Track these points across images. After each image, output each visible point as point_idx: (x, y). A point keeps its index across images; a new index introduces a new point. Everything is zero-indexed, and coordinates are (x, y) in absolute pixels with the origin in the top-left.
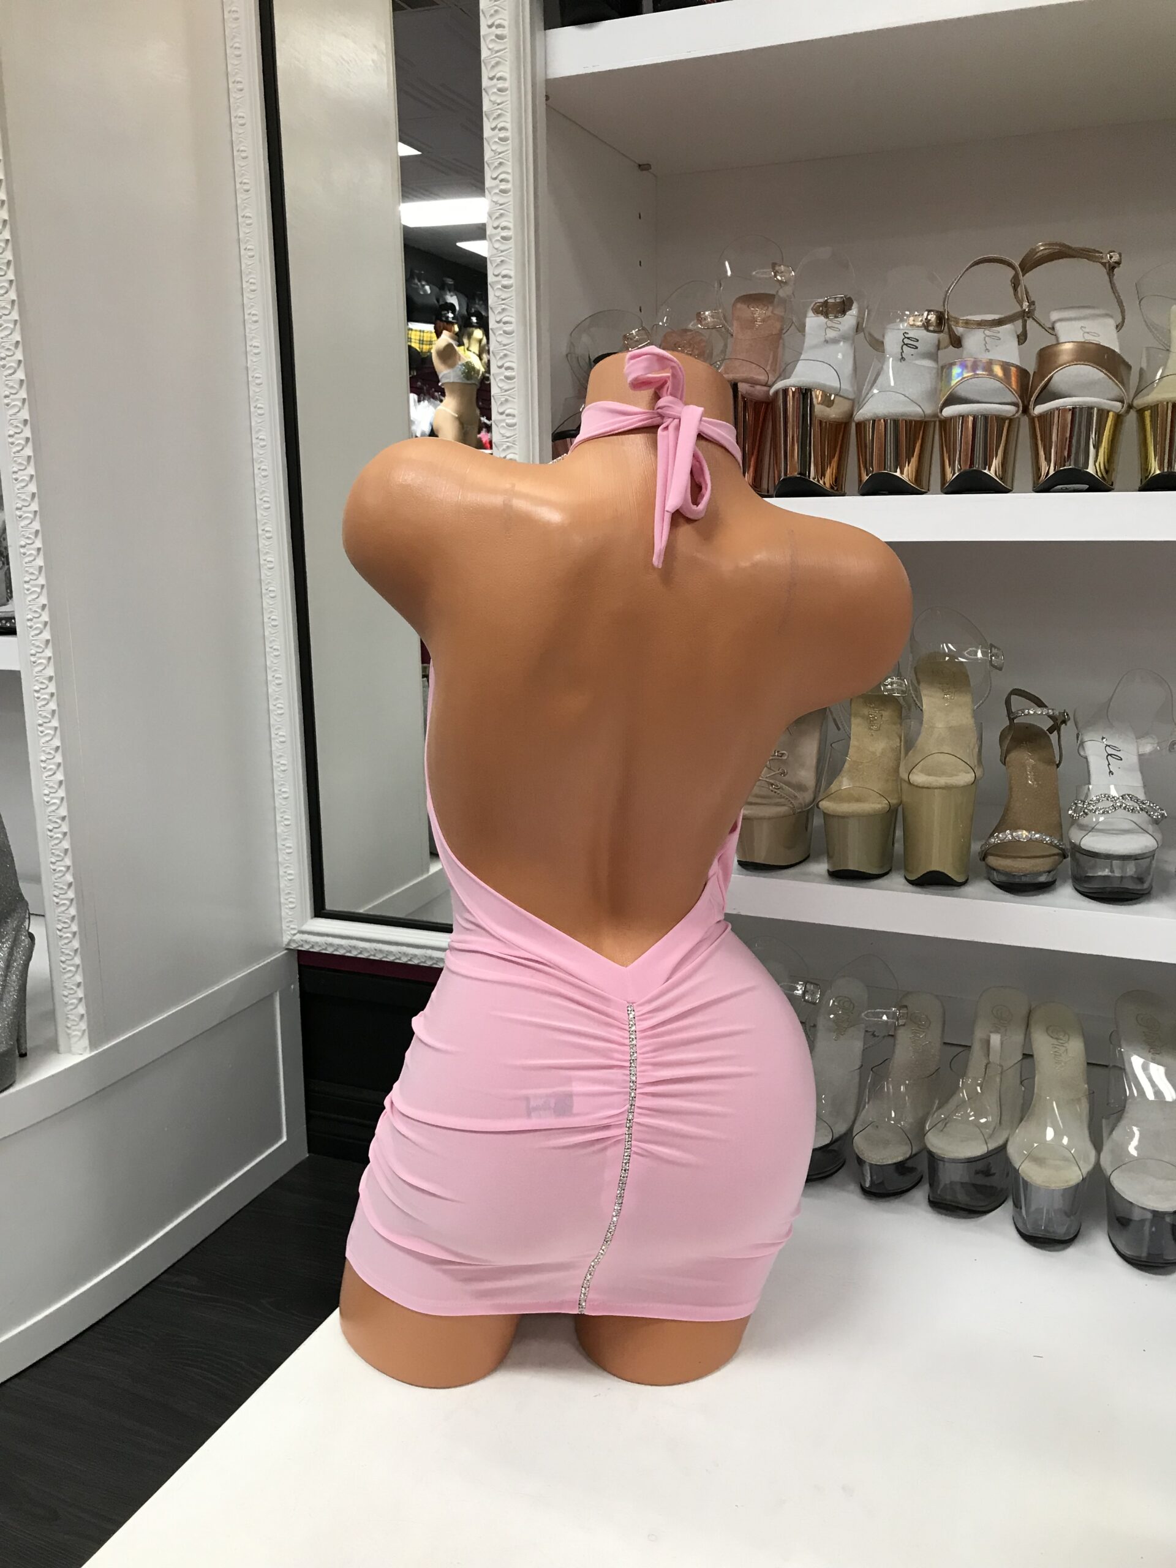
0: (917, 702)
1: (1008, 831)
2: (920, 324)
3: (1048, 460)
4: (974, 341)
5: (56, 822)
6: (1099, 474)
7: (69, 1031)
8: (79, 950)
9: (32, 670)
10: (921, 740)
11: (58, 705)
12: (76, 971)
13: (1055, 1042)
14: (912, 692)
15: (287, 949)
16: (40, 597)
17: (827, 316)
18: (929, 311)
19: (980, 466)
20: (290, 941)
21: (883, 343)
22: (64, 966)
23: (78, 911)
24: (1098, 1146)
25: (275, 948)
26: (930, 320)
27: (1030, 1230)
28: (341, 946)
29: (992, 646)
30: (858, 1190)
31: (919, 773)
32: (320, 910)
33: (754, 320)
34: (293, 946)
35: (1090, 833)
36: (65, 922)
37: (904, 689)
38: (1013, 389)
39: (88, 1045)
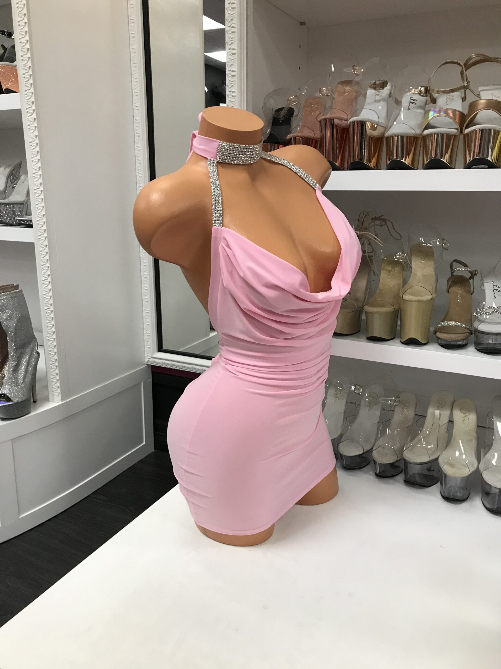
0: (410, 264)
1: (446, 322)
2: (417, 92)
3: (470, 155)
4: (442, 100)
5: (48, 306)
6: (493, 160)
7: (53, 393)
8: (57, 360)
9: (39, 242)
10: (410, 280)
11: (49, 257)
12: (56, 368)
13: (463, 415)
14: (408, 259)
15: (147, 365)
16: (42, 211)
17: (375, 90)
18: (422, 87)
19: (440, 157)
20: (148, 361)
21: (401, 102)
22: (51, 366)
23: (57, 343)
24: (479, 461)
25: (141, 364)
26: (422, 91)
27: (446, 495)
28: (168, 364)
29: (443, 239)
30: (374, 474)
31: (408, 295)
32: (160, 349)
33: (345, 92)
34: (149, 363)
35: (482, 324)
36: (52, 348)
37: (404, 258)
38: (456, 121)
39: (61, 399)
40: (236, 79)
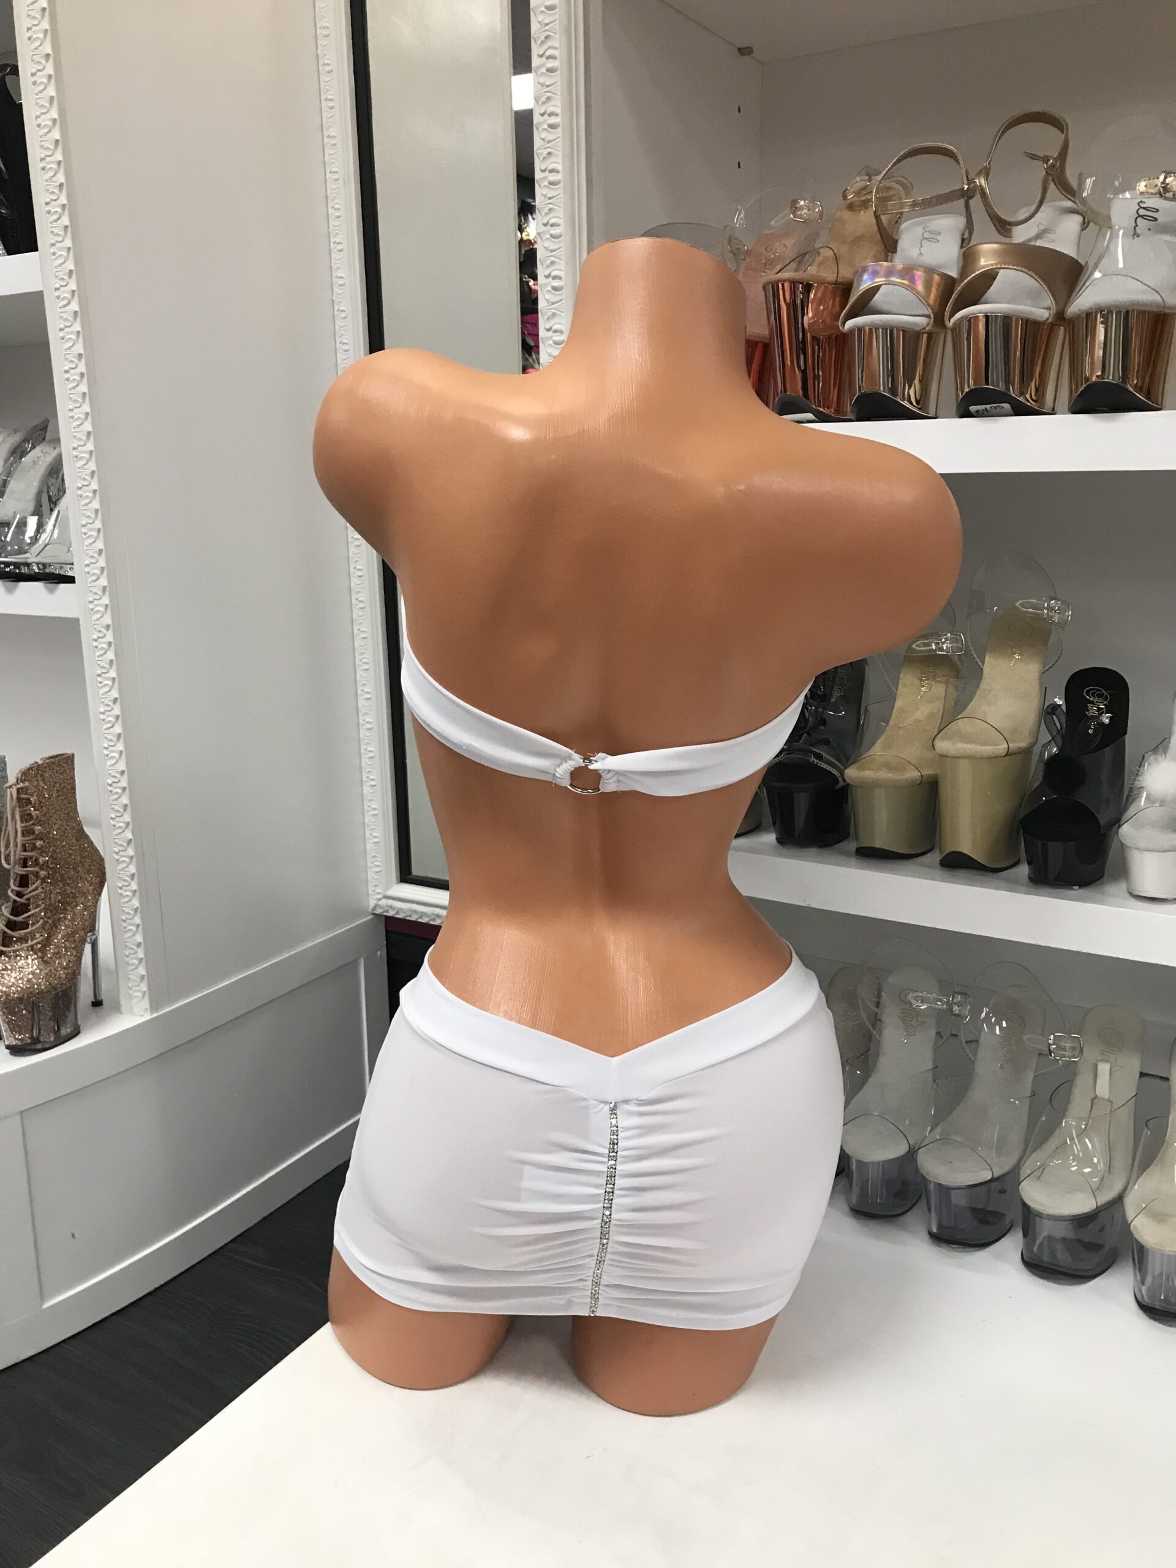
0: (977, 662)
5: (115, 777)
7: (131, 992)
8: (139, 909)
9: (91, 618)
11: (116, 656)
12: (137, 931)
15: (374, 914)
16: (97, 542)
20: (376, 906)
23: (138, 869)
25: (359, 913)
28: (423, 914)
32: (406, 875)
34: (379, 911)
36: (126, 880)
39: (148, 1007)
40: (561, 191)
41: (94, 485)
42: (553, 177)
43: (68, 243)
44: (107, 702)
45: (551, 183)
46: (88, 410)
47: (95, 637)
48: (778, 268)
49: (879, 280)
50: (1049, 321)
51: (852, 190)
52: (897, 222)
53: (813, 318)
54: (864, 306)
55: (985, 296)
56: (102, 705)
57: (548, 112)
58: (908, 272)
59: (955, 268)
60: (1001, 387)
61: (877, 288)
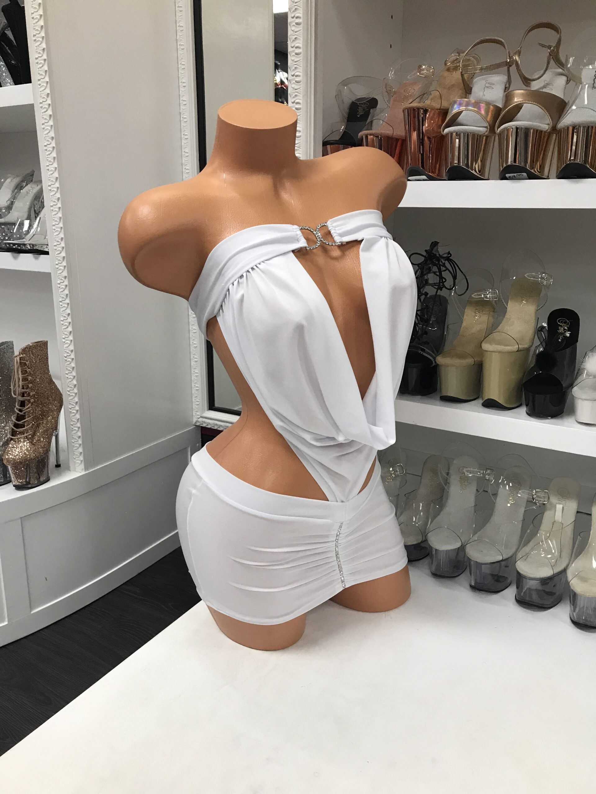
0: (504, 304)
5: (68, 353)
7: (75, 460)
8: (80, 420)
9: (57, 273)
11: (69, 292)
15: (195, 425)
16: (60, 234)
20: (197, 421)
22: (72, 427)
23: (79, 399)
25: (189, 425)
28: (221, 426)
32: (212, 406)
34: (198, 424)
36: (73, 405)
39: (84, 468)
40: (301, 58)
41: (59, 205)
42: (297, 51)
43: (47, 79)
44: (64, 315)
45: (297, 54)
46: (56, 166)
47: (59, 282)
48: (411, 100)
49: (462, 108)
50: (548, 131)
51: (450, 60)
52: (472, 78)
53: (428, 127)
54: (454, 121)
55: (516, 117)
56: (62, 317)
57: (296, 16)
58: (477, 104)
59: (501, 101)
60: (522, 164)
61: (461, 112)
